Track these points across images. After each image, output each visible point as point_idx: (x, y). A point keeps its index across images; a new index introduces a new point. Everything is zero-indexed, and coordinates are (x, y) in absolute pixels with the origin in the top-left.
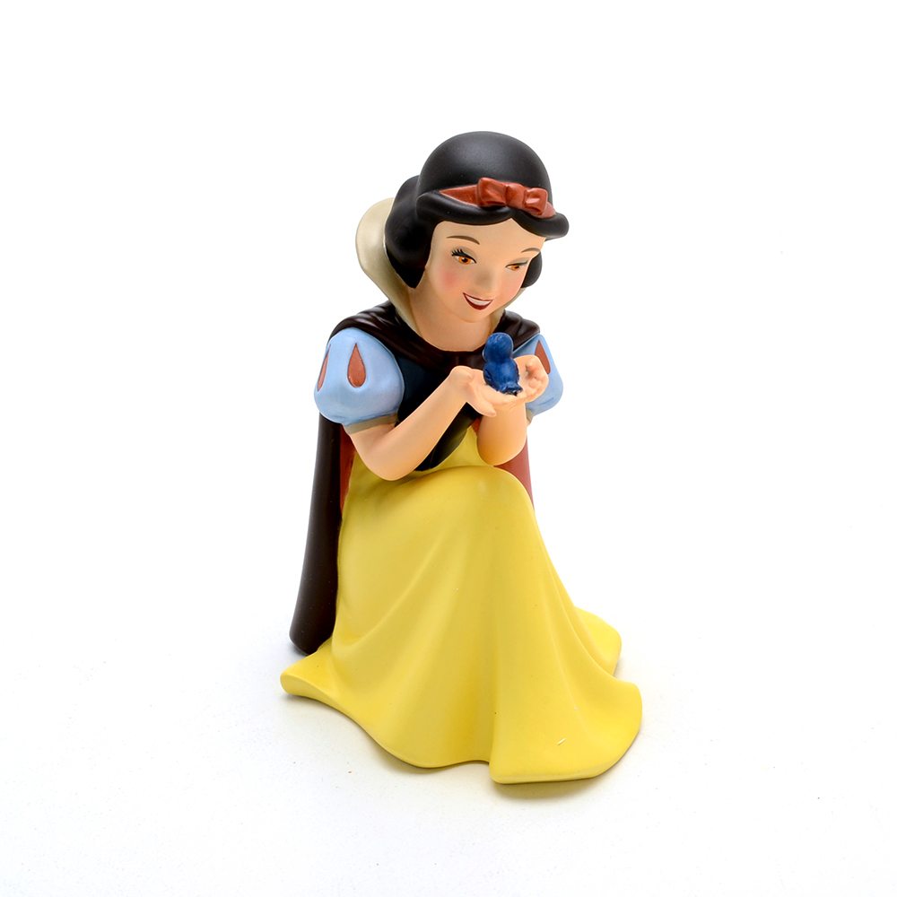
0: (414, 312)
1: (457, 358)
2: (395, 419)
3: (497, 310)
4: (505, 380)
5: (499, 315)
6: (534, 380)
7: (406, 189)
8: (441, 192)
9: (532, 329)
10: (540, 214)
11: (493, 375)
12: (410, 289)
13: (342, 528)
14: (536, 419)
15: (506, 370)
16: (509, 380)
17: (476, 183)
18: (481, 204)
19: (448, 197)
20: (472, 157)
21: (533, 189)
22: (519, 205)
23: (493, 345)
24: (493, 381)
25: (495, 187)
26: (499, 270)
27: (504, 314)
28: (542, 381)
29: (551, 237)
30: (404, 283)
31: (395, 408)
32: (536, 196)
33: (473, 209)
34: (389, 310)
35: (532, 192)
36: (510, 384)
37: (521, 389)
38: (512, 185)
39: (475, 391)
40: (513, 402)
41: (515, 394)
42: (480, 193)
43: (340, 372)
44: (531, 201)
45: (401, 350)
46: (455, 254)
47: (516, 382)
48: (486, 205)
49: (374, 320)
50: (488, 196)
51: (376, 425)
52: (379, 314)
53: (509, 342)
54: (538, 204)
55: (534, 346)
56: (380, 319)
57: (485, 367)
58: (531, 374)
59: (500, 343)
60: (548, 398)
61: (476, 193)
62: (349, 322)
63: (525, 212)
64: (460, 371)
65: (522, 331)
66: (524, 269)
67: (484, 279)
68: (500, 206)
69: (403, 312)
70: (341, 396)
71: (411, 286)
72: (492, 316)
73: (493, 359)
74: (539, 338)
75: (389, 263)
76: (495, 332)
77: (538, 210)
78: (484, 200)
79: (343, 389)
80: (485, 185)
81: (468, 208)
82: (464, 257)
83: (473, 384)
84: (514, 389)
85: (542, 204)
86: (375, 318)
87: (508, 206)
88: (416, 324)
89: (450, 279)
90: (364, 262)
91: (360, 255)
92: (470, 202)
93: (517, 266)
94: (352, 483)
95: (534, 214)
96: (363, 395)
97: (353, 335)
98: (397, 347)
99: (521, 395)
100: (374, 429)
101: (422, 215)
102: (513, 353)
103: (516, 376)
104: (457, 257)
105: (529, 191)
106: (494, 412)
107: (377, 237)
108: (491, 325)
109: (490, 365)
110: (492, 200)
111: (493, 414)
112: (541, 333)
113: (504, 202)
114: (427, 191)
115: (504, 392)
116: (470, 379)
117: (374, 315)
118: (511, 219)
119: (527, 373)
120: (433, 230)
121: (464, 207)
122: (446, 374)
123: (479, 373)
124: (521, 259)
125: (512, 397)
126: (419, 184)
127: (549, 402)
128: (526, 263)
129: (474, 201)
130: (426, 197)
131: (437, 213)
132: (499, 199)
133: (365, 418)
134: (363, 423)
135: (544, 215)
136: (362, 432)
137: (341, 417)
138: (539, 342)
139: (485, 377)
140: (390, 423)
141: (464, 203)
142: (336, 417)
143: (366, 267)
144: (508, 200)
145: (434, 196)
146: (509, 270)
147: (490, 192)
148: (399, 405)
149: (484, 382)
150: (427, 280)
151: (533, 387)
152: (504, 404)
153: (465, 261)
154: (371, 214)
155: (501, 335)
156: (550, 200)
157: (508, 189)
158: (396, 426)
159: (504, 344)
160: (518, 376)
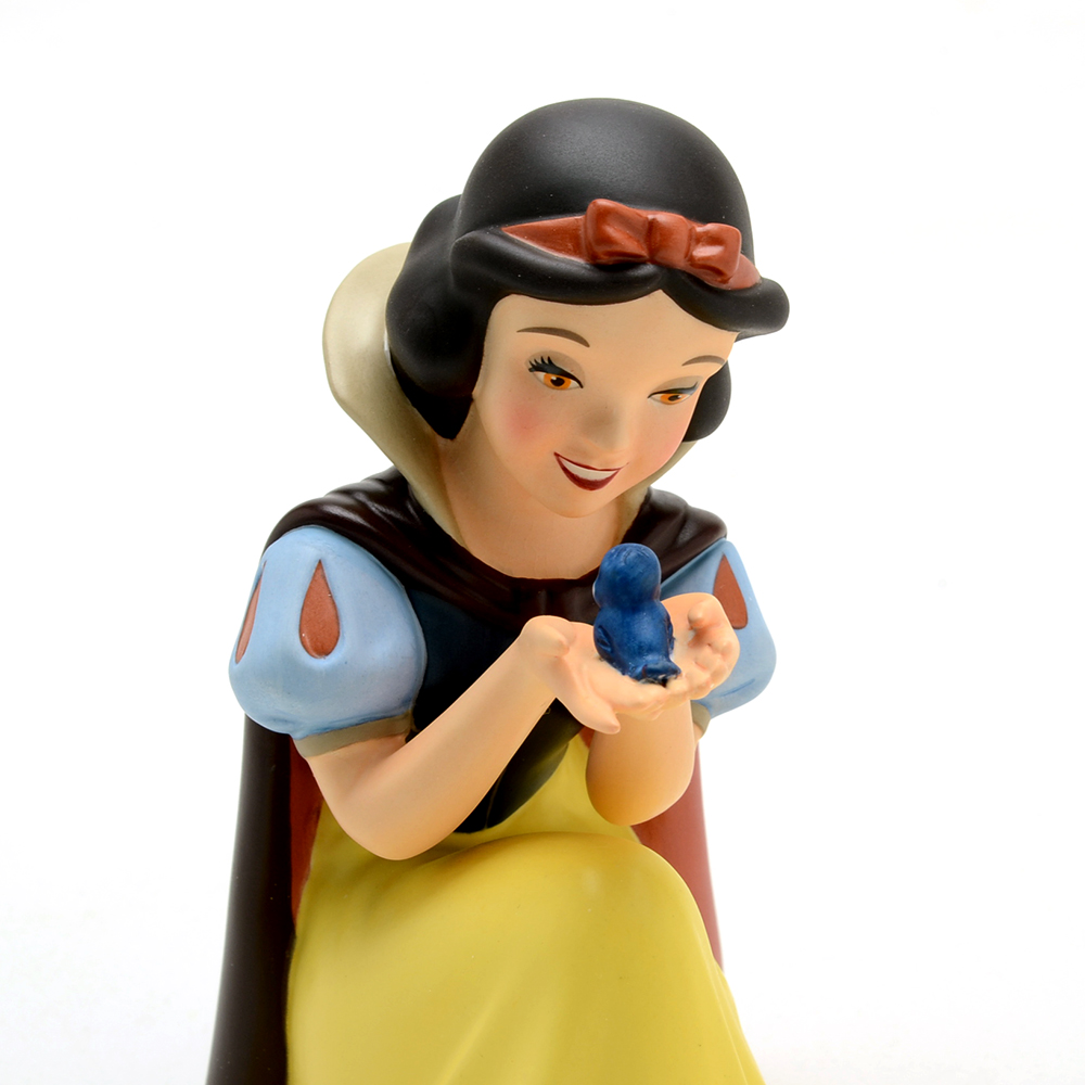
0: (451, 492)
1: (542, 596)
2: (405, 725)
3: (633, 489)
4: (643, 649)
5: (637, 500)
6: (707, 651)
7: (435, 223)
8: (506, 230)
9: (709, 529)
10: (725, 282)
11: (616, 640)
12: (441, 442)
13: (295, 954)
14: (717, 724)
15: (645, 629)
16: (651, 649)
17: (582, 210)
18: (593, 259)
19: (522, 242)
20: (575, 153)
21: (710, 227)
22: (678, 259)
23: (617, 572)
24: (614, 650)
25: (625, 221)
26: (633, 403)
27: (648, 497)
28: (724, 653)
29: (749, 331)
30: (428, 429)
31: (405, 702)
32: (714, 240)
33: (574, 269)
34: (394, 488)
35: (706, 233)
36: (653, 660)
37: (675, 671)
38: (664, 217)
39: (575, 675)
40: (658, 702)
41: (664, 683)
42: (590, 232)
43: (284, 623)
44: (704, 252)
45: (418, 575)
46: (537, 367)
47: (667, 655)
48: (605, 259)
49: (361, 509)
50: (607, 240)
51: (363, 739)
52: (372, 495)
53: (650, 565)
54: (720, 258)
55: (711, 569)
56: (375, 507)
57: (599, 620)
58: (699, 635)
59: (632, 566)
60: (742, 679)
61: (581, 232)
62: (308, 513)
63: (690, 276)
64: (544, 629)
65: (686, 535)
66: (689, 403)
67: (601, 422)
68: (633, 261)
69: (425, 494)
70: (286, 676)
71: (445, 435)
72: (621, 500)
73: (616, 603)
74: (724, 549)
75: (395, 385)
76: (623, 542)
77: (719, 272)
78: (600, 250)
79: (289, 662)
80: (603, 215)
81: (563, 267)
82: (556, 373)
83: (571, 659)
84: (658, 672)
85: (728, 258)
86: (363, 504)
87: (654, 262)
88: (453, 518)
89: (525, 422)
90: (341, 383)
91: (332, 366)
92: (568, 252)
93: (673, 394)
94: (317, 858)
95: (712, 281)
96: (332, 675)
97: (314, 543)
98: (409, 569)
99: (676, 685)
100: (358, 748)
101: (465, 281)
102: (661, 587)
103: (666, 641)
104: (541, 375)
105: (700, 229)
106: (615, 722)
107: (369, 329)
108: (619, 520)
109: (609, 615)
110: (618, 249)
111: (612, 728)
112: (729, 539)
113: (644, 253)
114: (476, 226)
115: (638, 678)
116: (562, 648)
117: (362, 498)
118: (661, 291)
119: (691, 635)
120: (489, 314)
121: (554, 264)
122: (514, 633)
123: (585, 632)
124: (681, 379)
125: (654, 690)
126: (459, 212)
127: (744, 689)
128: (693, 388)
129: (576, 251)
130: (472, 242)
131: (495, 276)
132: (630, 244)
133: (338, 724)
134: (336, 735)
135: (734, 282)
136: (332, 753)
137: (286, 722)
138: (724, 558)
139: (599, 642)
140: (395, 735)
141: (556, 254)
142: (275, 720)
143: (343, 393)
144: (653, 251)
145: (490, 239)
146: (656, 404)
147: (613, 231)
148: (414, 695)
149: (596, 653)
150: (478, 423)
151: (703, 666)
152: (639, 705)
153: (558, 383)
154: (360, 277)
155: (634, 550)
156: (747, 249)
157: (652, 226)
158: (408, 740)
159: (640, 569)
160: (671, 640)
